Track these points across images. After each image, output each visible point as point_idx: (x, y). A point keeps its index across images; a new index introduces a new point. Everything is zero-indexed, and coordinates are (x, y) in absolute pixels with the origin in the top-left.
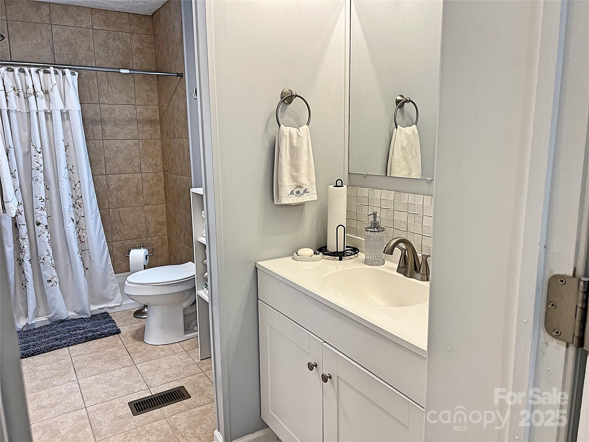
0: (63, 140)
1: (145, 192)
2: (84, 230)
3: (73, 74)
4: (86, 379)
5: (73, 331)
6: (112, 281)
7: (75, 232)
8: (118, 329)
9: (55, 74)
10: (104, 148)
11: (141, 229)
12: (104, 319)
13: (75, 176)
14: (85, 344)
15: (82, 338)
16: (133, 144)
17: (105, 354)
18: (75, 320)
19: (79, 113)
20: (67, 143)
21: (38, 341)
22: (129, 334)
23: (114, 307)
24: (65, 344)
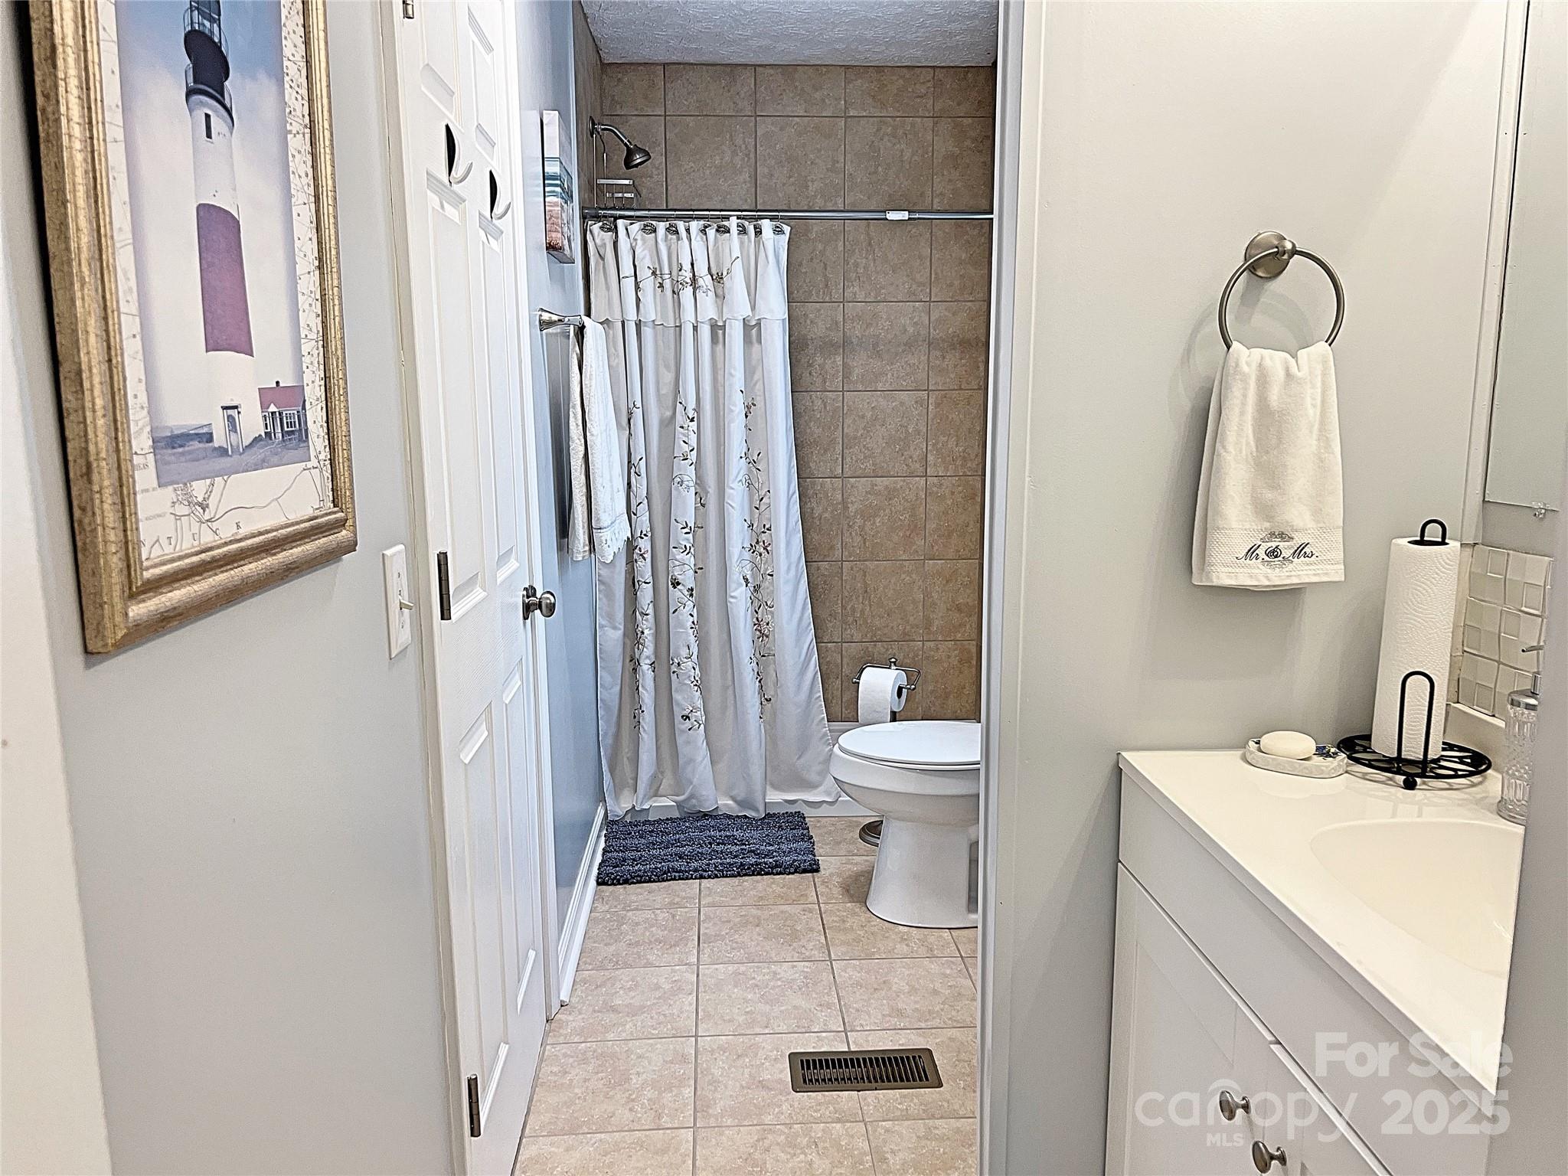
0: (741, 391)
1: (931, 526)
2: (770, 607)
3: (778, 231)
4: (716, 966)
5: (718, 844)
6: (821, 738)
7: (750, 610)
8: (815, 861)
9: (739, 234)
10: (843, 411)
11: (912, 618)
12: (791, 829)
13: (761, 477)
14: (736, 880)
15: (733, 864)
16: (913, 403)
17: (771, 915)
18: (729, 817)
19: (781, 324)
20: (751, 399)
21: (645, 851)
22: (836, 879)
23: (819, 804)
24: (696, 870)
